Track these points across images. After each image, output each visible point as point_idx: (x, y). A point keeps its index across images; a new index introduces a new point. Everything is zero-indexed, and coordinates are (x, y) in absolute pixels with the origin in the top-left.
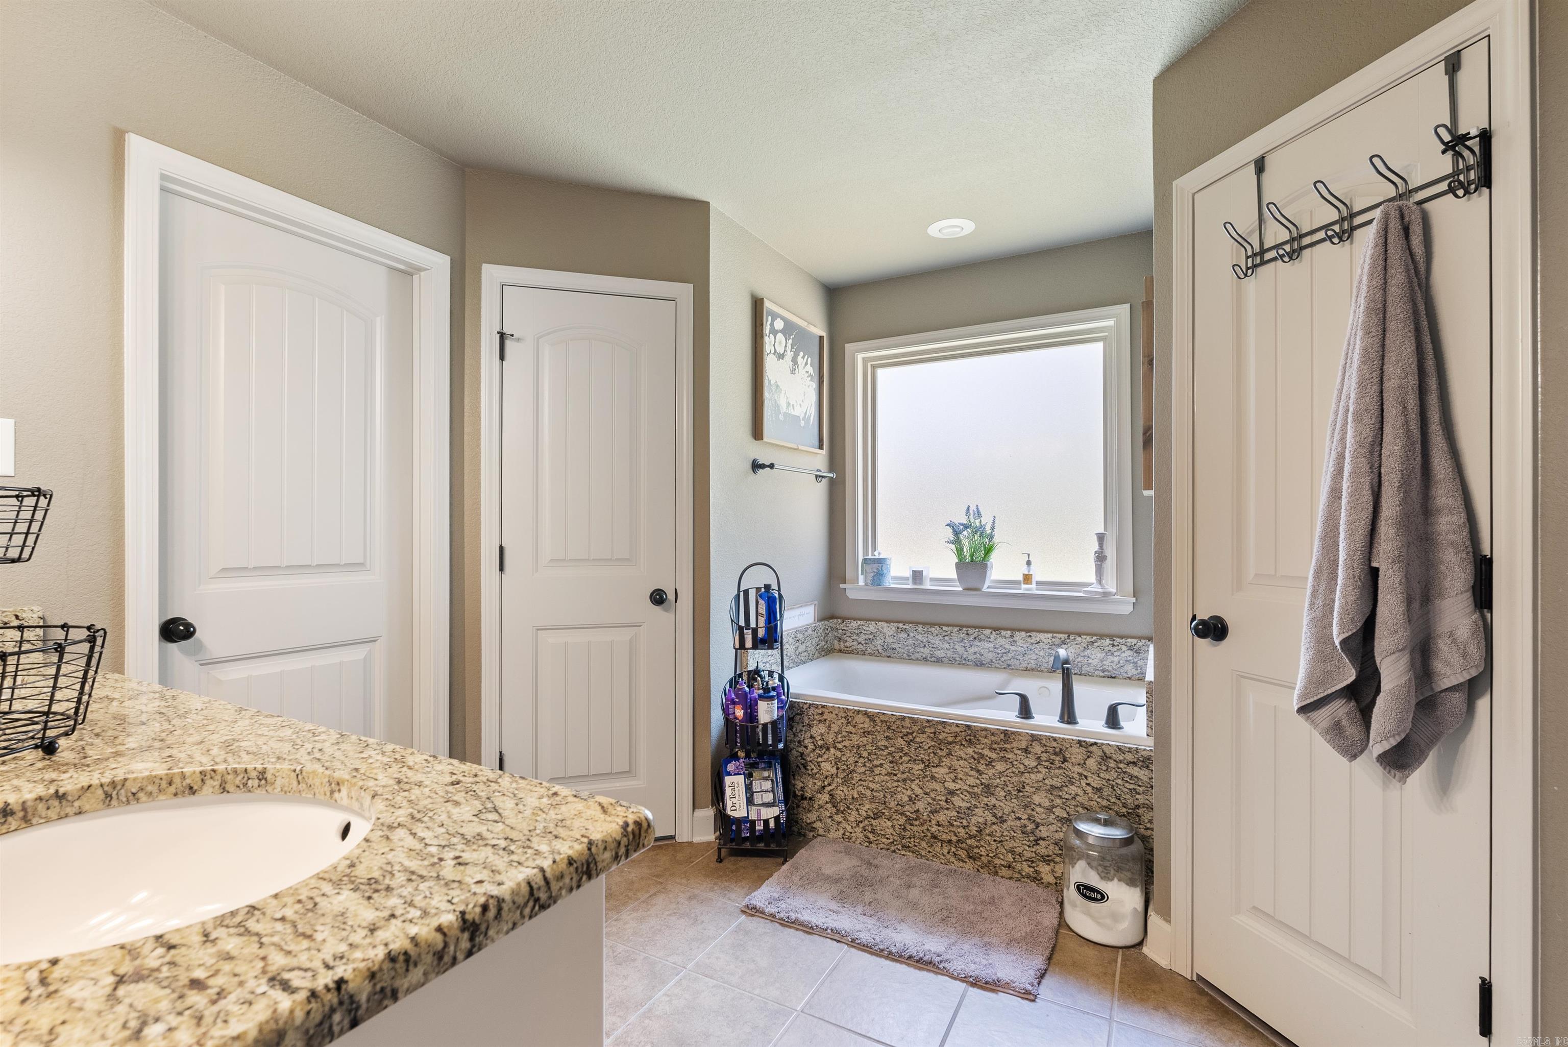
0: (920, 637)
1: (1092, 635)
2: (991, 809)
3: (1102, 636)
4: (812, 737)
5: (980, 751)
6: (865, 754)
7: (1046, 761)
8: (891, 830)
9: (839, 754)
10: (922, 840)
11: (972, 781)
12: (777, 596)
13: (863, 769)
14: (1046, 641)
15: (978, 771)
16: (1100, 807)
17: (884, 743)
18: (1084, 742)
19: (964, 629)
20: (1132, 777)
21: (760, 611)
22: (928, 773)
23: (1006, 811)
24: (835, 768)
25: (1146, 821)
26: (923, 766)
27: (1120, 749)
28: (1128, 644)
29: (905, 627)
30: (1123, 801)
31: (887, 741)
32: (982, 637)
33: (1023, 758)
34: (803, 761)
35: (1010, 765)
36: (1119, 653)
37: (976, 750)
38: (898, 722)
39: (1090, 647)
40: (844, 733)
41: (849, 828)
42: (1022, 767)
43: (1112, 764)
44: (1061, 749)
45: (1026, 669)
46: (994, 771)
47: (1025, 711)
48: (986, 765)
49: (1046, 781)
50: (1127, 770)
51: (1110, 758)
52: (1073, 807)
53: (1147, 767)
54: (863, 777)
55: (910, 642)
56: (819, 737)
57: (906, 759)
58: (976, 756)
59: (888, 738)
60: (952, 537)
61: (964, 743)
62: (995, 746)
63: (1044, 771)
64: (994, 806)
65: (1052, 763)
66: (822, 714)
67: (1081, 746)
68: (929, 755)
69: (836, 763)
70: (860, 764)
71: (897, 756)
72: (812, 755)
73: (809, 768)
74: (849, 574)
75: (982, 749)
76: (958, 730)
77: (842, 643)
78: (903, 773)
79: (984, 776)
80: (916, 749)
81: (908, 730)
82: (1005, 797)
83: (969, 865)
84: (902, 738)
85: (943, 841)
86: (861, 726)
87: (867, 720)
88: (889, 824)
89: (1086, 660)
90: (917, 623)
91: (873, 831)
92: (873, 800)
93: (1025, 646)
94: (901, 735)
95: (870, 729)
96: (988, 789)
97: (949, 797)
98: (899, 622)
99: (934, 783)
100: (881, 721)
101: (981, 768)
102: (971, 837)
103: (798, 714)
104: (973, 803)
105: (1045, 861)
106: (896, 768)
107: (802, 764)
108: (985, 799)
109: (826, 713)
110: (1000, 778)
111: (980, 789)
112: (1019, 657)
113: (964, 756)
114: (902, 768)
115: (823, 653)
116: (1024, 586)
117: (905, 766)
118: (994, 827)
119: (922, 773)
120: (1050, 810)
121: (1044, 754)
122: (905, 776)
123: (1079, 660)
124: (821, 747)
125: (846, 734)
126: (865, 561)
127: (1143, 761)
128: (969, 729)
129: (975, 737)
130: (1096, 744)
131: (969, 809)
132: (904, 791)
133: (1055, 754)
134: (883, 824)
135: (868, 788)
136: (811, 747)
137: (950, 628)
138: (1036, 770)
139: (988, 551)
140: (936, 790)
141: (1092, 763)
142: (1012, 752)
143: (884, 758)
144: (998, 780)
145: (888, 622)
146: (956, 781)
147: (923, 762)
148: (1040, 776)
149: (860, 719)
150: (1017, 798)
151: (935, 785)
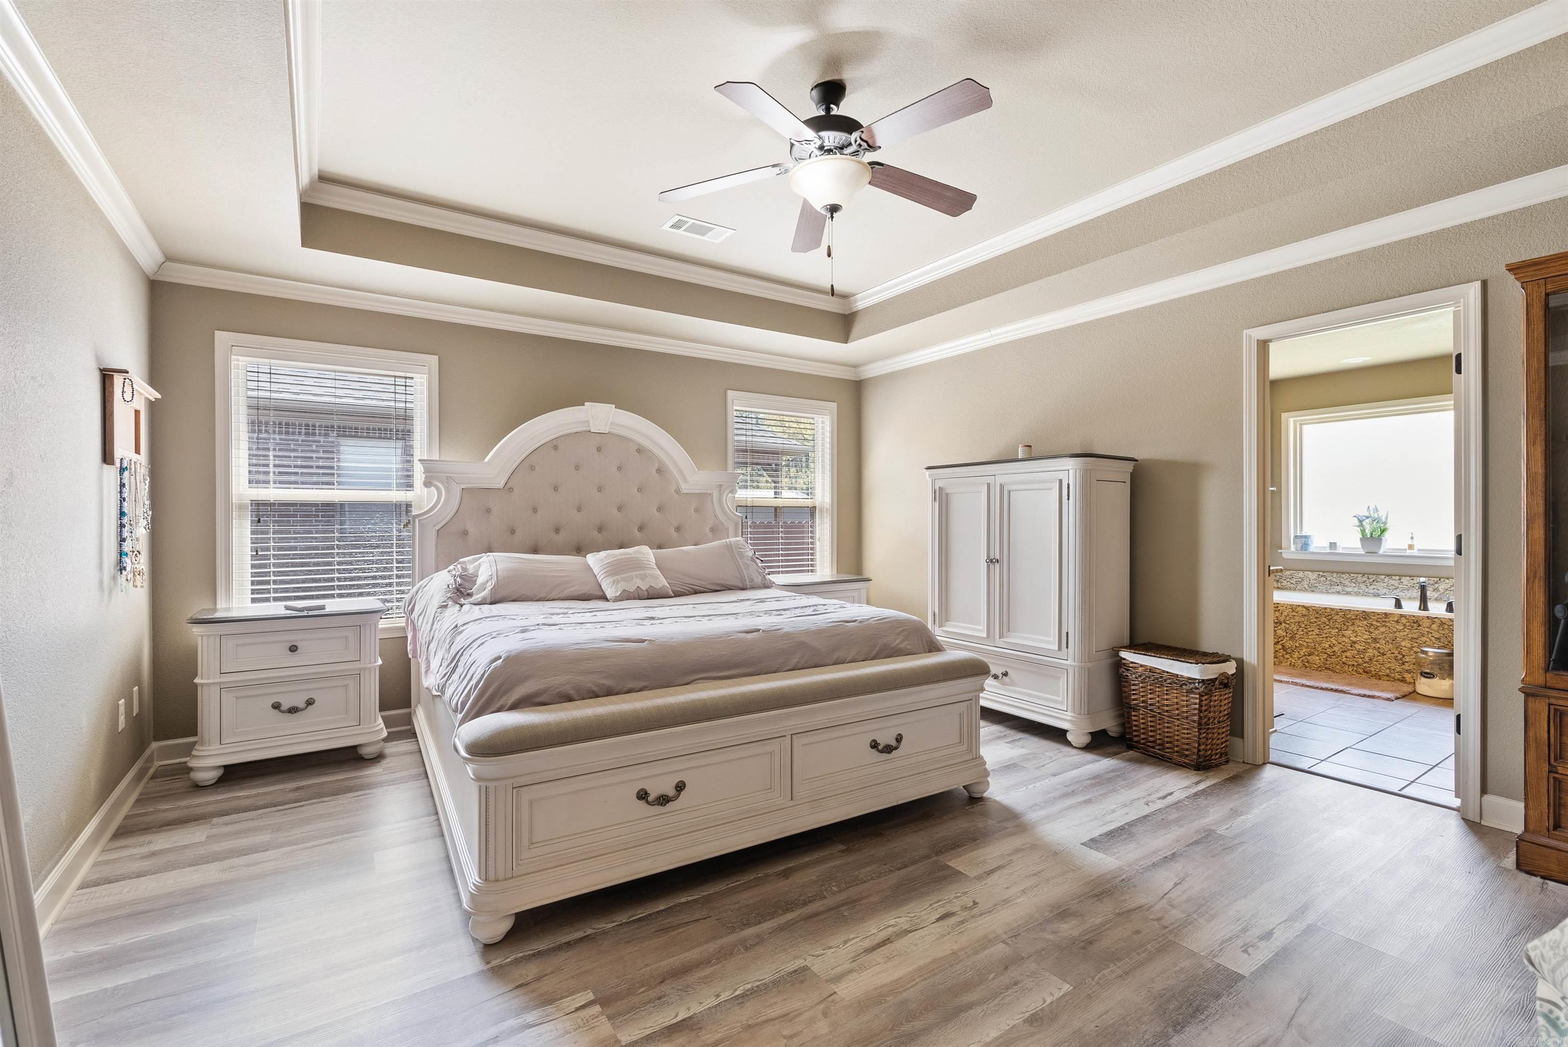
0: (1334, 580)
2: (1377, 649)
7: (1408, 627)
8: (1319, 661)
9: (1287, 626)
10: (1337, 665)
11: (1366, 637)
13: (1302, 633)
15: (1370, 632)
17: (1314, 620)
18: (1431, 617)
19: (1366, 576)
22: (1340, 634)
23: (1386, 650)
29: (1324, 574)
32: (1379, 580)
33: (1395, 625)
35: (1388, 629)
37: (1369, 622)
38: (1323, 610)
41: (1294, 661)
42: (1395, 629)
43: (1446, 627)
44: (1419, 622)
46: (1379, 632)
47: (1398, 604)
48: (1374, 629)
49: (1409, 636)
54: (1302, 636)
55: (1328, 582)
57: (1327, 627)
58: (1368, 625)
59: (1316, 618)
60: (1358, 523)
61: (1361, 619)
63: (1407, 631)
64: (1379, 648)
65: (1412, 627)
67: (1431, 620)
68: (1341, 625)
71: (1322, 626)
74: (1284, 544)
75: (1372, 622)
76: (1358, 613)
79: (1373, 634)
80: (1333, 623)
81: (1328, 614)
82: (1385, 644)
83: (1364, 675)
84: (1325, 618)
85: (1349, 665)
87: (1305, 609)
88: (1318, 658)
90: (1333, 572)
91: (1308, 662)
92: (1307, 647)
94: (1324, 616)
96: (1375, 640)
97: (1353, 645)
98: (1320, 572)
100: (1313, 610)
101: (1372, 630)
102: (1365, 663)
104: (1367, 647)
105: (1408, 672)
106: (1322, 632)
108: (1374, 645)
110: (1382, 635)
111: (1371, 640)
113: (1361, 625)
114: (1325, 632)
116: (1408, 551)
117: (1327, 631)
118: (1379, 657)
119: (1337, 634)
120: (1411, 648)
121: (1409, 624)
122: (1327, 635)
126: (1296, 537)
129: (1368, 616)
130: (1437, 618)
131: (1364, 649)
132: (1326, 642)
133: (1414, 623)
134: (1315, 659)
135: (1305, 641)
137: (1356, 575)
138: (1403, 630)
139: (1383, 531)
140: (1345, 642)
142: (1390, 623)
143: (1314, 627)
145: (1312, 571)
146: (1357, 637)
147: (1338, 629)
148: (1405, 633)
149: (1300, 609)
150: (1392, 644)
151: (1344, 639)
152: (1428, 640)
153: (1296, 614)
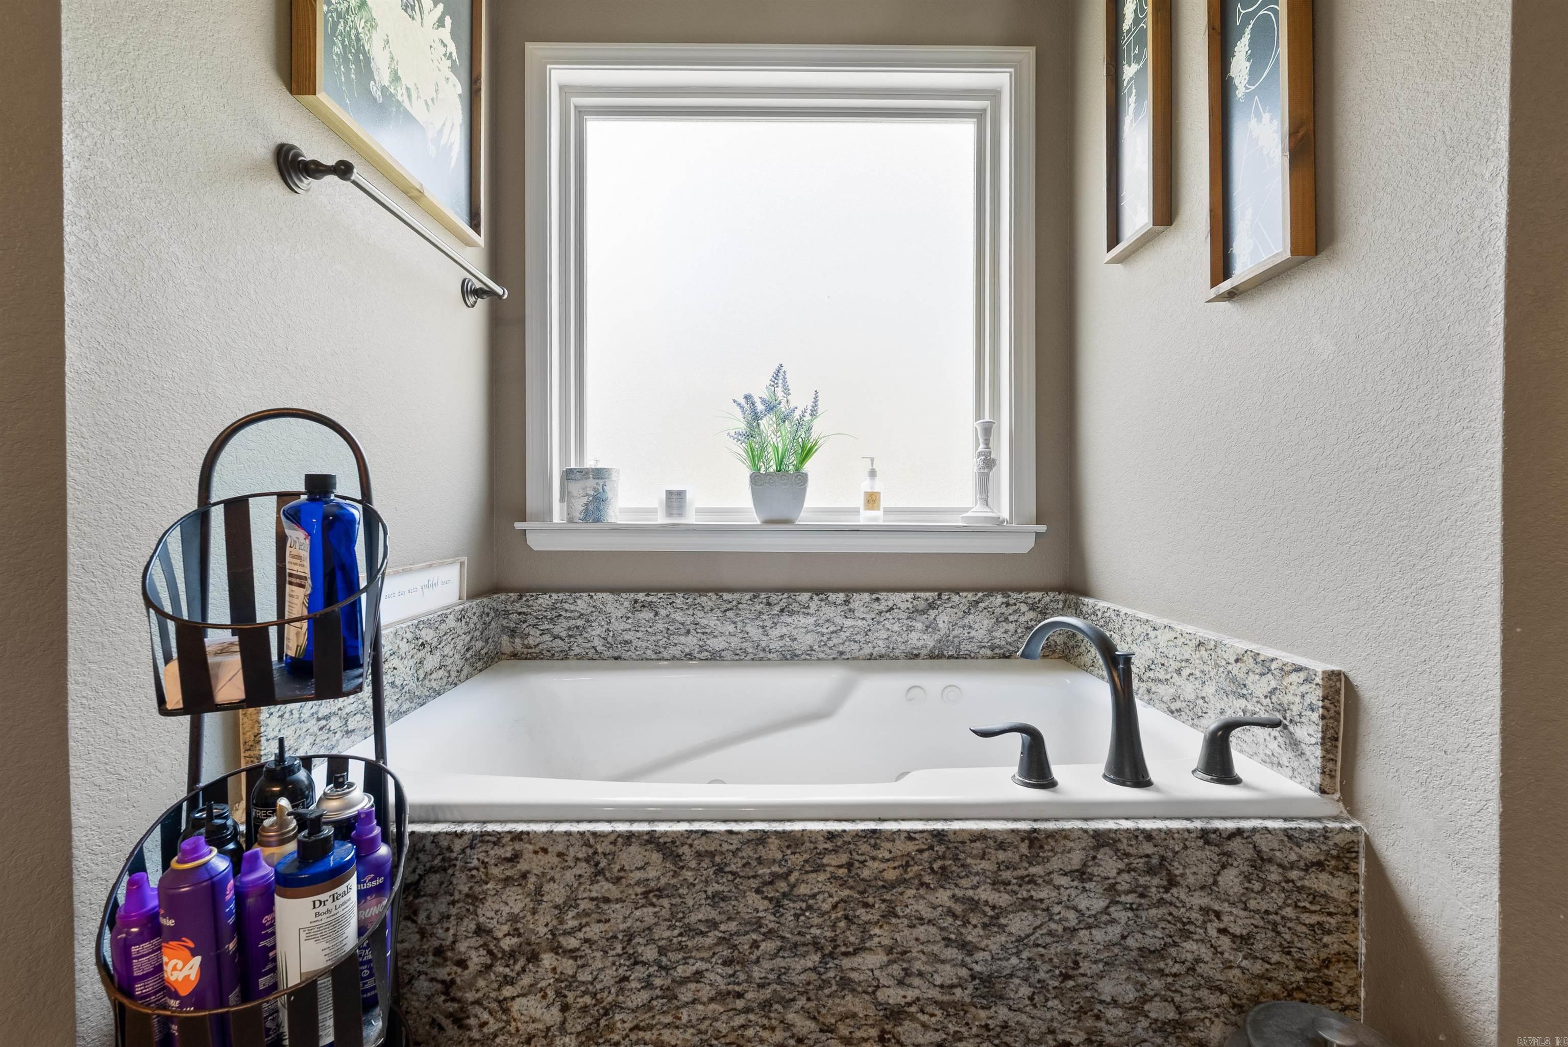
0: (679, 616)
1: (976, 590)
2: (998, 1036)
3: (991, 591)
4: (480, 930)
5: (970, 893)
6: (650, 953)
7: (1128, 893)
9: (568, 966)
11: (947, 973)
12: (357, 513)
13: (645, 996)
14: (903, 606)
15: (963, 945)
16: (1247, 981)
17: (706, 912)
18: (1215, 831)
19: (763, 595)
20: (1315, 896)
21: (291, 566)
22: (831, 974)
24: (555, 1010)
25: (1344, 991)
26: (816, 958)
27: (1290, 837)
28: (1030, 601)
29: (650, 599)
30: (1297, 956)
31: (714, 906)
32: (795, 607)
33: (1073, 892)
34: (452, 1007)
35: (1042, 917)
36: (1016, 617)
37: (959, 893)
38: (748, 852)
39: (973, 611)
40: (584, 905)
42: (1072, 915)
43: (1274, 876)
44: (1163, 858)
45: (871, 657)
46: (1003, 938)
47: (1036, 768)
48: (985, 926)
49: (1130, 942)
50: (1307, 883)
51: (1270, 860)
52: (1188, 991)
53: (1346, 869)
56: (506, 928)
57: (769, 946)
58: (958, 908)
59: (716, 899)
60: (742, 426)
61: (927, 879)
62: (1006, 875)
63: (1123, 915)
64: (1005, 1026)
65: (1142, 896)
66: (515, 858)
67: (1207, 842)
68: (834, 927)
69: (559, 994)
70: (634, 985)
71: (744, 941)
72: (481, 983)
73: (472, 1021)
74: (532, 502)
75: (974, 888)
76: (911, 847)
77: (517, 640)
78: (761, 986)
79: (979, 956)
80: (797, 916)
81: (775, 869)
82: (1031, 999)
84: (758, 891)
86: (638, 875)
87: (656, 857)
89: (965, 632)
90: (673, 591)
93: (869, 617)
94: (754, 883)
95: (663, 881)
96: (989, 987)
97: (888, 1027)
98: (637, 590)
99: (849, 997)
100: (699, 855)
101: (972, 935)
103: (433, 870)
104: (952, 1028)
106: (742, 977)
107: (449, 1015)
108: (983, 1014)
109: (526, 855)
110: (1018, 954)
111: (970, 990)
112: (858, 638)
113: (927, 913)
114: (757, 973)
115: (479, 665)
116: (866, 513)
117: (767, 965)
119: (814, 976)
120: (1137, 1009)
121: (1126, 876)
122: (767, 993)
123: (955, 633)
124: (512, 955)
125: (591, 906)
126: (568, 475)
127: (1338, 858)
128: (941, 842)
129: (956, 859)
130: (1239, 832)
132: (765, 1034)
133: (1151, 871)
136: (477, 959)
137: (737, 596)
138: (1105, 918)
139: (806, 453)
140: (854, 1016)
141: (1230, 880)
142: (1049, 882)
143: (706, 955)
144: (1014, 960)
145: (615, 591)
146: (908, 981)
147: (816, 945)
148: (1114, 932)
149: (632, 856)
150: (1060, 994)
151: (853, 1003)
152: (1205, 952)
153: (614, 891)
